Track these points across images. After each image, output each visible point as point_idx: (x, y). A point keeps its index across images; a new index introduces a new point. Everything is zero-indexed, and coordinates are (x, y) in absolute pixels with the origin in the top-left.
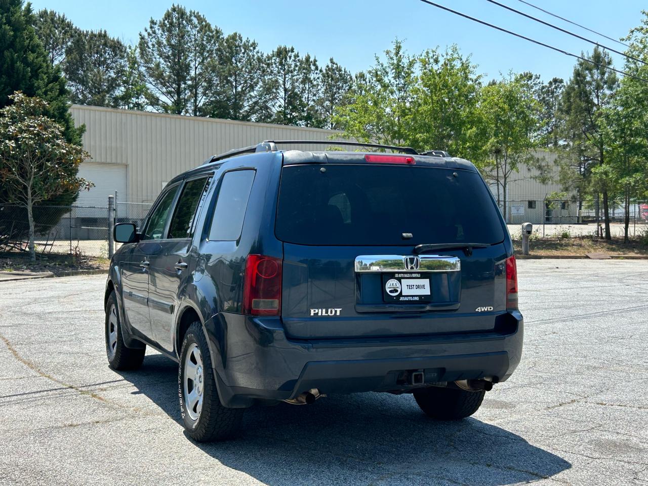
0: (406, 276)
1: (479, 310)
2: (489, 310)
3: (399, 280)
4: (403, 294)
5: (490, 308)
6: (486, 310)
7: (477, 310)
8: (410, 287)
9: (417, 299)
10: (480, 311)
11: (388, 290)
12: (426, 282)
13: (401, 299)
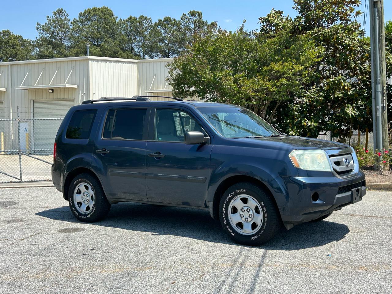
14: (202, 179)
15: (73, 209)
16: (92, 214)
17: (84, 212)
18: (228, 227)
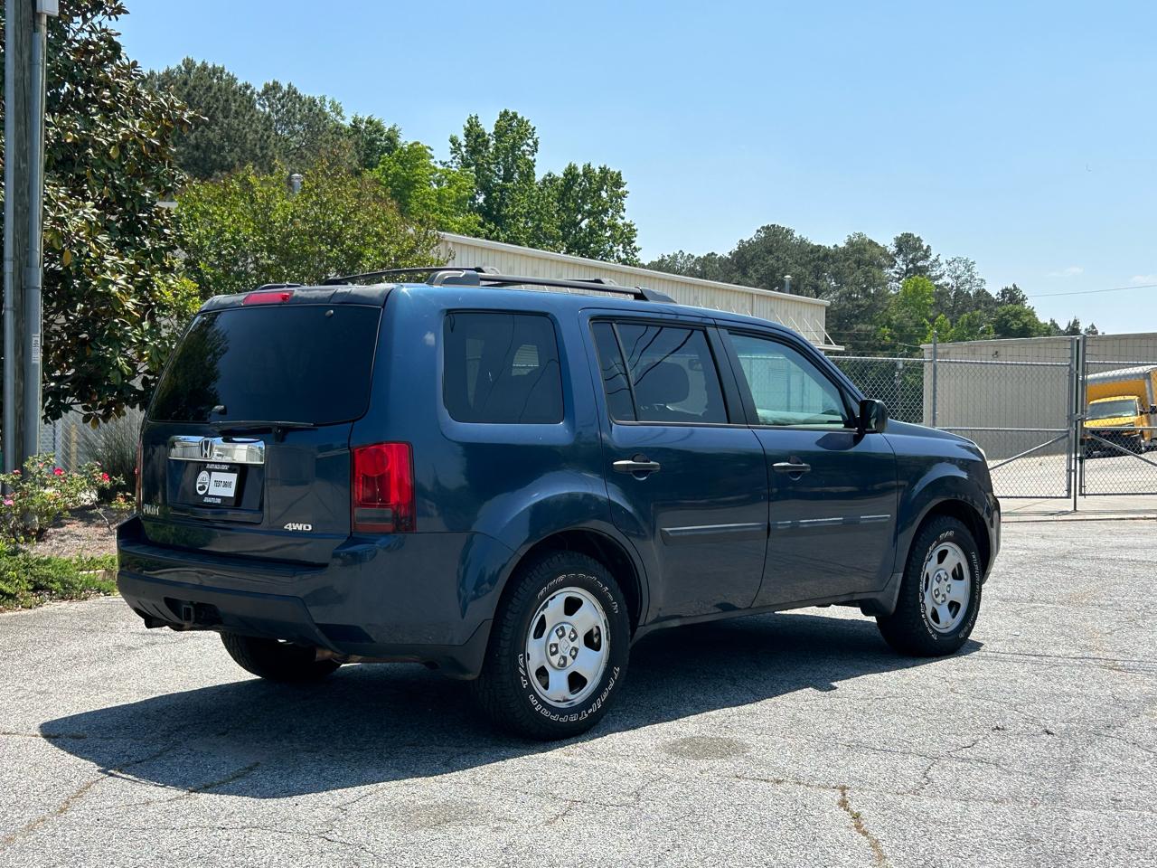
0: (216, 467)
1: (290, 527)
2: (305, 529)
3: (210, 471)
4: (209, 494)
5: (307, 527)
6: (300, 528)
7: (286, 527)
8: (218, 483)
9: (219, 501)
10: (290, 529)
11: (198, 486)
12: (233, 478)
13: (207, 500)
14: (886, 520)
15: (533, 700)
16: (605, 695)
17: (565, 701)
18: (926, 623)
